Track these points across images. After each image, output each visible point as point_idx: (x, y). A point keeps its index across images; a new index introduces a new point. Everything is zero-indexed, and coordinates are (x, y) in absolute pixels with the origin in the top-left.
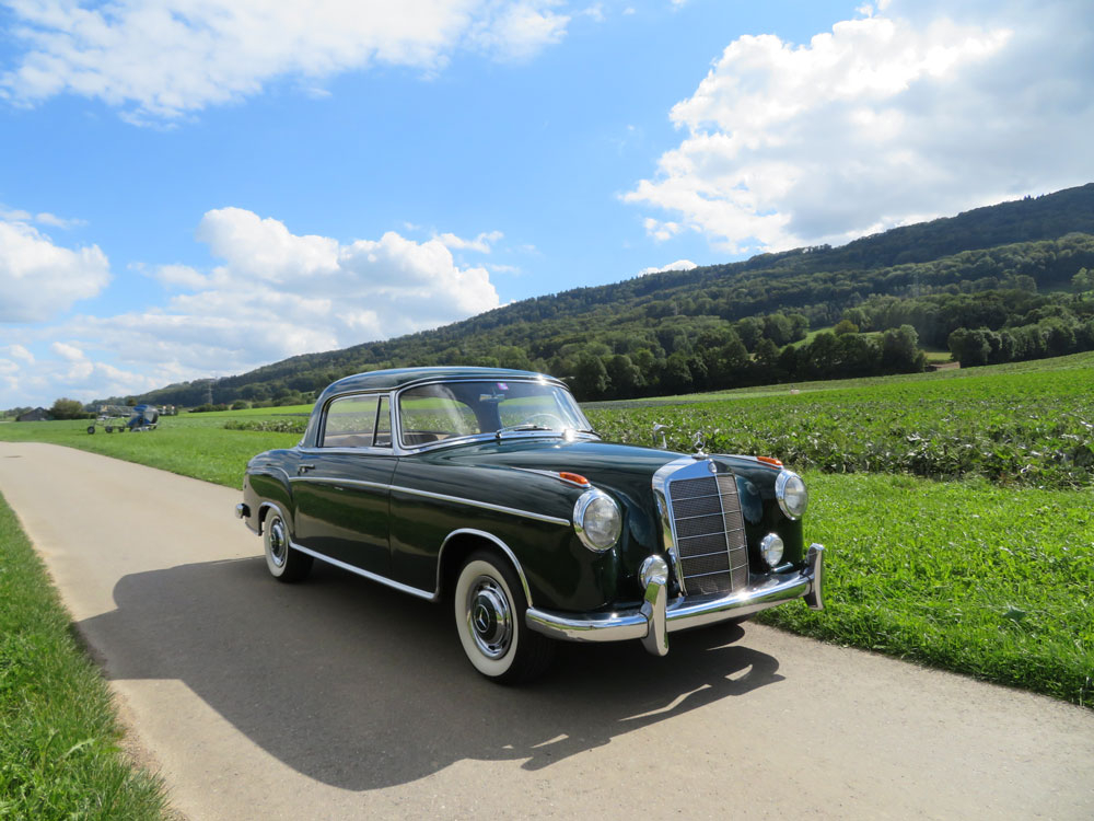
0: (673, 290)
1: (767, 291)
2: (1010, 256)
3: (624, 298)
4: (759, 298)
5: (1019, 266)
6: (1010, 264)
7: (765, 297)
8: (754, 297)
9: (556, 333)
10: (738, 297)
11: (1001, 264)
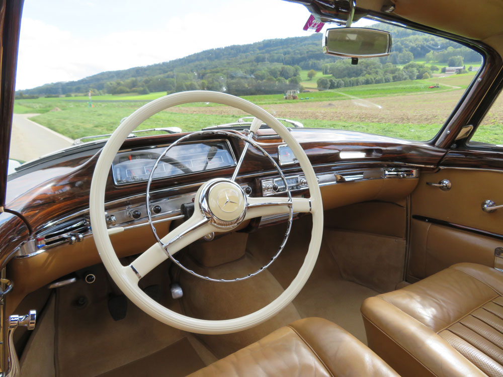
0: (275, 48)
1: (307, 52)
2: (408, 43)
3: (253, 51)
4: (303, 56)
5: (410, 48)
6: (407, 46)
7: (306, 55)
8: (301, 54)
9: (216, 67)
10: (295, 54)
11: (403, 46)
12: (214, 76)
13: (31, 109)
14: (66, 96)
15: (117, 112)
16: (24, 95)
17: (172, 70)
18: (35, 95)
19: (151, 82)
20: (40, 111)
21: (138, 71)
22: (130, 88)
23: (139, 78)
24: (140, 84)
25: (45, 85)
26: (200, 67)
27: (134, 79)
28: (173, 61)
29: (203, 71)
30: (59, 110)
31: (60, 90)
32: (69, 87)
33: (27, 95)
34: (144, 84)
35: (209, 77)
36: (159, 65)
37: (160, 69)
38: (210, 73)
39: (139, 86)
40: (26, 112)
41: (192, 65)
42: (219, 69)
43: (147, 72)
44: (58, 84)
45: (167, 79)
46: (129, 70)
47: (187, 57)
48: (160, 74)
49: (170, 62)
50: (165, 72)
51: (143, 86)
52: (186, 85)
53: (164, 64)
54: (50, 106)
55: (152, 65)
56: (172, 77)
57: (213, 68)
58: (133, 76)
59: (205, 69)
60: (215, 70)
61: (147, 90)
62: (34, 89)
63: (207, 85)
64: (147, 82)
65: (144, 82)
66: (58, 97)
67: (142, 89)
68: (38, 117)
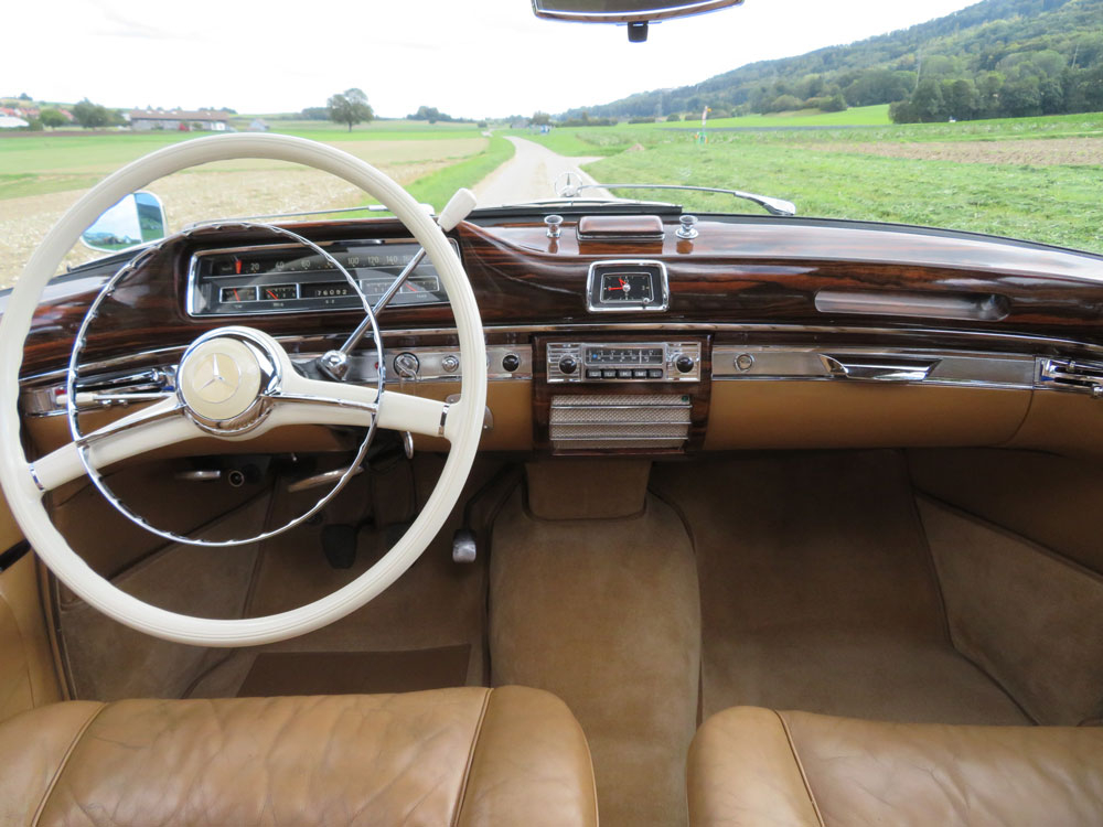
12: (1029, 58)
13: (593, 148)
14: (669, 120)
15: (744, 155)
16: (590, 119)
17: (912, 50)
18: (611, 119)
19: (856, 81)
20: (607, 150)
21: (828, 57)
22: (804, 100)
23: (827, 75)
24: (827, 88)
25: (633, 96)
26: (993, 37)
27: (816, 76)
28: (920, 26)
29: (1000, 46)
30: (642, 148)
31: (659, 106)
32: (678, 99)
33: (596, 118)
34: (838, 88)
35: (1011, 64)
36: (883, 38)
37: (883, 49)
38: (1019, 50)
39: (826, 94)
40: (582, 154)
41: (970, 32)
42: (1046, 37)
43: (849, 59)
44: (656, 93)
45: (895, 74)
46: (808, 57)
47: (960, 12)
48: (881, 61)
49: (912, 28)
50: (895, 55)
51: (833, 93)
52: (942, 86)
53: (895, 35)
54: (626, 142)
55: (865, 41)
56: (911, 68)
57: (1030, 37)
58: (814, 71)
59: (1006, 40)
60: (1035, 41)
61: (843, 101)
62: (610, 105)
63: (1002, 83)
64: (845, 82)
65: (837, 83)
66: (653, 121)
67: (830, 99)
68: (598, 163)
